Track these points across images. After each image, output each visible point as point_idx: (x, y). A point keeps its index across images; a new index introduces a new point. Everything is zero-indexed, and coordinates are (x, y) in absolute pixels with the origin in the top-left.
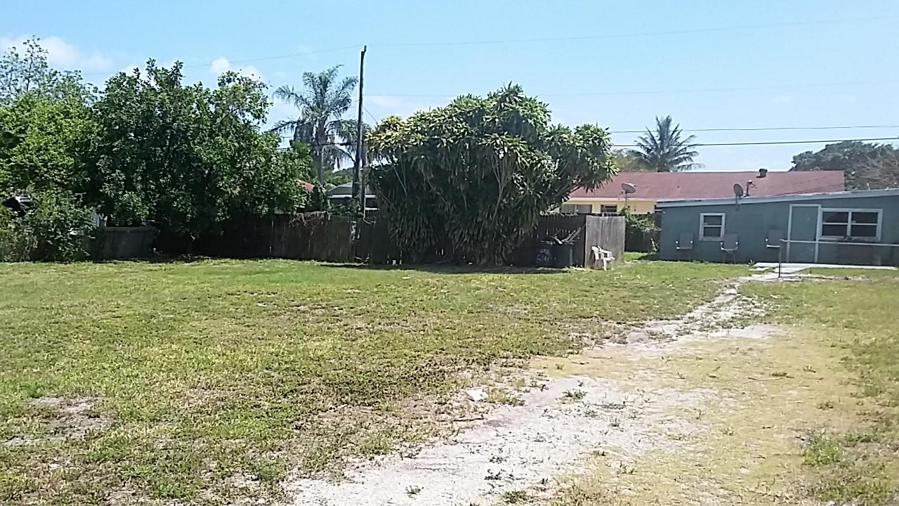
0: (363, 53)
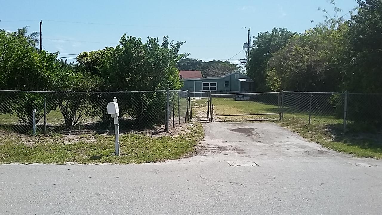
0: (41, 23)
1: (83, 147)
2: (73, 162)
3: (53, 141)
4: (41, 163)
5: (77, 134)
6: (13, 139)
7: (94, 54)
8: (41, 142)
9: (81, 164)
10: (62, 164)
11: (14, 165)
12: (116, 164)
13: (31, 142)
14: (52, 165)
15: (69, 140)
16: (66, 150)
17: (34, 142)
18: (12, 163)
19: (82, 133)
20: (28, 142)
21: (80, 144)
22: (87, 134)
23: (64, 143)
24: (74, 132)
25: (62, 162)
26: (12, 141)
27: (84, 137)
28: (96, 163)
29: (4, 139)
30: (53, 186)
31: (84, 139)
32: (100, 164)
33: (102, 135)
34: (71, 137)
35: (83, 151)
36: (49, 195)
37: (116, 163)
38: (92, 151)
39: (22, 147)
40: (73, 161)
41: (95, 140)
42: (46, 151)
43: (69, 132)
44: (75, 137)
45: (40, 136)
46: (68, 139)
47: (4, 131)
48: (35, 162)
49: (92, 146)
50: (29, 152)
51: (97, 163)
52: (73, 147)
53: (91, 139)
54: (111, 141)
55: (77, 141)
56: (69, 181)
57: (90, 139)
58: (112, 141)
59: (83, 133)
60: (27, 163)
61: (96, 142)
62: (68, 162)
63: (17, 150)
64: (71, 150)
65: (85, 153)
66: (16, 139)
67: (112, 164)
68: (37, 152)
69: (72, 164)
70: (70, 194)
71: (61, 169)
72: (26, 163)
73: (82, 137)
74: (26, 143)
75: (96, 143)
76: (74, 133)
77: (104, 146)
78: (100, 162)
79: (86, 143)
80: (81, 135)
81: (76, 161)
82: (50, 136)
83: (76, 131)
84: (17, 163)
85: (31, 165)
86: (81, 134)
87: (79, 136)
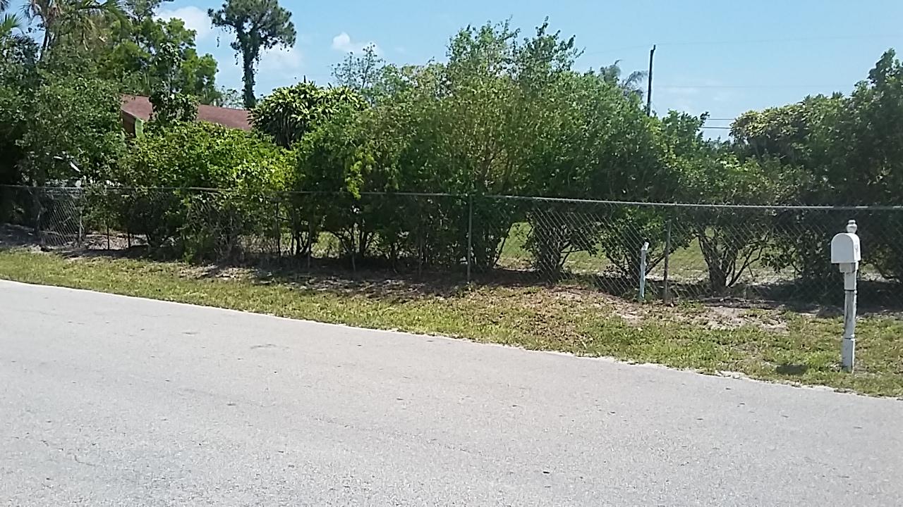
0: (652, 52)
1: (755, 340)
2: (735, 373)
3: (682, 319)
4: (662, 365)
5: (737, 307)
6: (598, 305)
7: (773, 115)
8: (657, 317)
9: (756, 381)
10: (710, 373)
11: (607, 363)
12: (848, 394)
13: (634, 315)
14: (688, 374)
15: (720, 319)
16: (714, 341)
17: (641, 317)
18: (602, 357)
19: (751, 305)
20: (630, 315)
21: (747, 331)
22: (764, 308)
23: (709, 324)
24: (732, 302)
25: (710, 369)
26: (596, 310)
27: (756, 316)
28: (794, 383)
29: (579, 304)
30: (698, 422)
31: (757, 321)
32: (805, 387)
33: (803, 314)
34: (725, 312)
35: (756, 349)
36: (691, 442)
37: (849, 389)
38: (778, 353)
39: (618, 325)
40: (736, 370)
41: (783, 325)
42: (670, 340)
43: (719, 301)
44: (733, 313)
45: (654, 303)
46: (716, 317)
47: (580, 288)
48: (649, 361)
49: (777, 340)
50: (634, 337)
51: (797, 384)
52: (731, 336)
53: (775, 324)
54: (826, 333)
55: (740, 324)
56: (734, 416)
57: (772, 321)
58: (829, 332)
59: (754, 305)
60: (633, 362)
61: (787, 330)
62: (722, 372)
63: (608, 330)
64: (725, 344)
65: (761, 355)
66: (604, 305)
67: (838, 391)
68: (650, 339)
69: (734, 378)
70: (741, 448)
71: (710, 385)
72: (629, 360)
73: (751, 316)
74: (624, 316)
75: (786, 332)
76: (731, 304)
77: (810, 344)
78: (804, 382)
79: (761, 330)
80: (749, 310)
81: (743, 372)
82: (675, 305)
83: (737, 300)
84: (611, 359)
85: (642, 367)
86: (750, 307)
87: (744, 311)
